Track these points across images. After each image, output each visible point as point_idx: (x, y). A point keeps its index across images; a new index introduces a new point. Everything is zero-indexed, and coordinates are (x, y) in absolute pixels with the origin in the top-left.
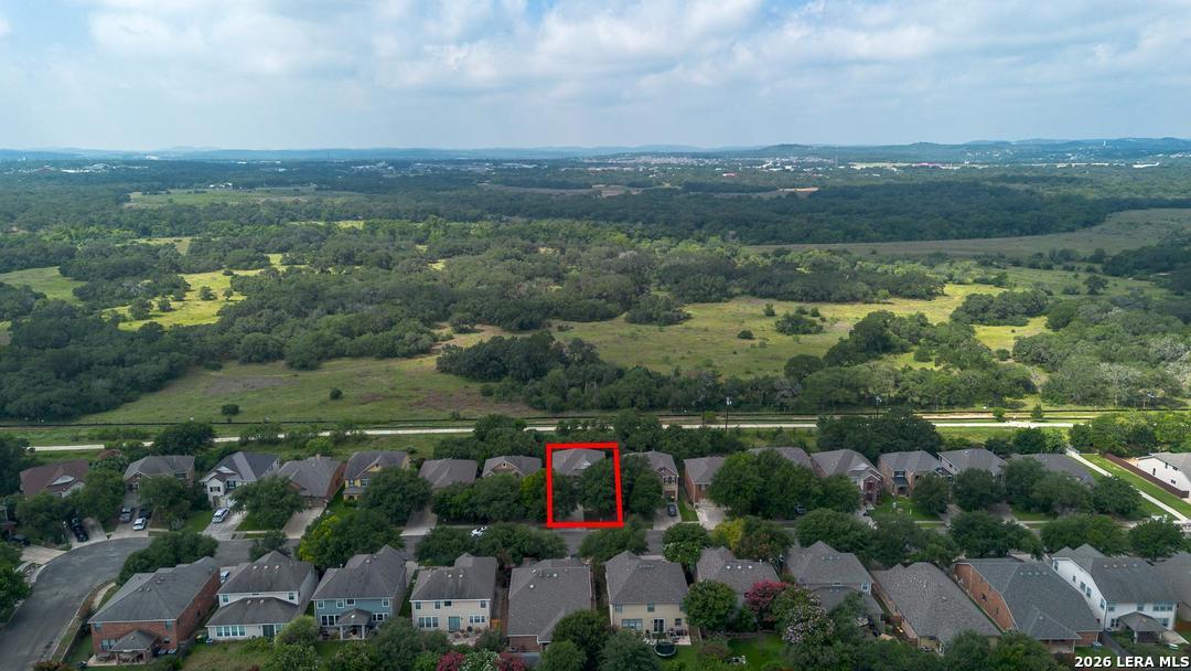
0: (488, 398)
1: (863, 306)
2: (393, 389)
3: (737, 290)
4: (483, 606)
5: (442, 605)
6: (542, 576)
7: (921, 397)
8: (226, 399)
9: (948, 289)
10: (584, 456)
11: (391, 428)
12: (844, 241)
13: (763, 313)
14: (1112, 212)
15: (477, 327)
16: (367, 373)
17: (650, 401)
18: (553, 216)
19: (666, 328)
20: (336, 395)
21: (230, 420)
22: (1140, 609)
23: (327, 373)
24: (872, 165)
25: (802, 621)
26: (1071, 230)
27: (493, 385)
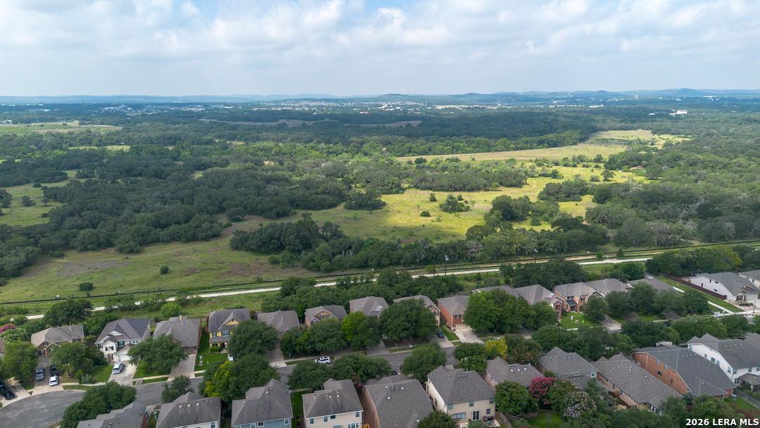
0: (276, 266)
1: (485, 193)
2: (205, 263)
3: (406, 186)
4: (357, 416)
5: (329, 419)
6: (394, 390)
7: (554, 248)
8: (78, 279)
9: (529, 180)
10: (376, 302)
11: (217, 292)
12: (452, 153)
13: (429, 200)
14: (590, 133)
15: (246, 217)
16: (180, 254)
17: (390, 260)
18: (262, 140)
19: (374, 211)
20: (165, 271)
21: (88, 295)
22: (750, 371)
23: (150, 255)
24: (447, 107)
25: (577, 403)
26: (575, 144)
27: (276, 256)
